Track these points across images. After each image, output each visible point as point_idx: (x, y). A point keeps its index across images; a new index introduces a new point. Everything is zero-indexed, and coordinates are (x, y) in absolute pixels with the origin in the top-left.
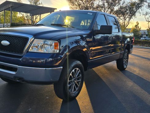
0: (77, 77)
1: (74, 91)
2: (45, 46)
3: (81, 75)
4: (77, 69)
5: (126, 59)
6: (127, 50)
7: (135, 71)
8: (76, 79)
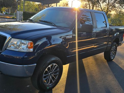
0: (54, 71)
1: (50, 83)
2: (22, 45)
3: (58, 69)
4: (54, 64)
5: (114, 51)
6: (115, 43)
7: (121, 63)
8: (53, 73)
